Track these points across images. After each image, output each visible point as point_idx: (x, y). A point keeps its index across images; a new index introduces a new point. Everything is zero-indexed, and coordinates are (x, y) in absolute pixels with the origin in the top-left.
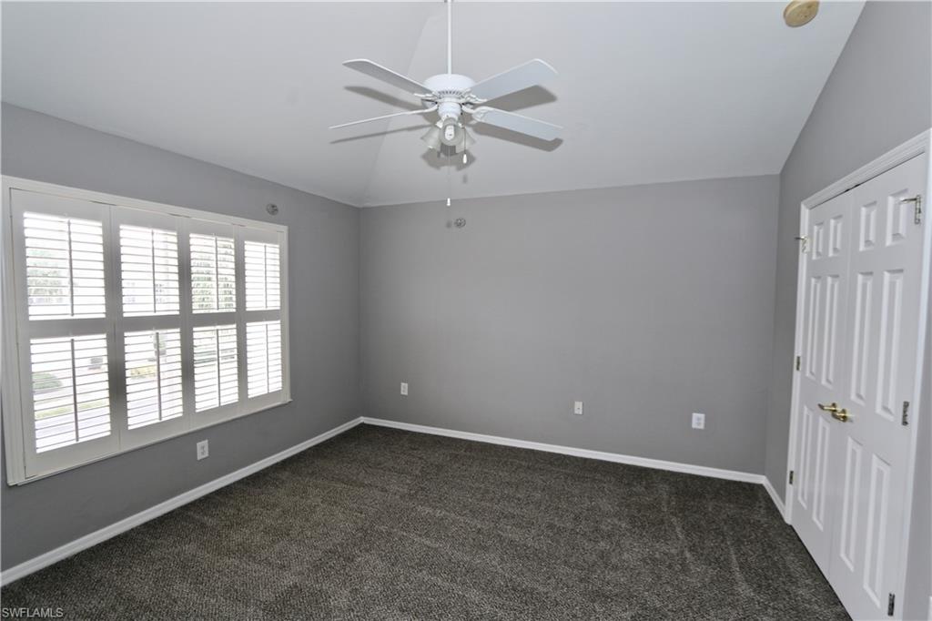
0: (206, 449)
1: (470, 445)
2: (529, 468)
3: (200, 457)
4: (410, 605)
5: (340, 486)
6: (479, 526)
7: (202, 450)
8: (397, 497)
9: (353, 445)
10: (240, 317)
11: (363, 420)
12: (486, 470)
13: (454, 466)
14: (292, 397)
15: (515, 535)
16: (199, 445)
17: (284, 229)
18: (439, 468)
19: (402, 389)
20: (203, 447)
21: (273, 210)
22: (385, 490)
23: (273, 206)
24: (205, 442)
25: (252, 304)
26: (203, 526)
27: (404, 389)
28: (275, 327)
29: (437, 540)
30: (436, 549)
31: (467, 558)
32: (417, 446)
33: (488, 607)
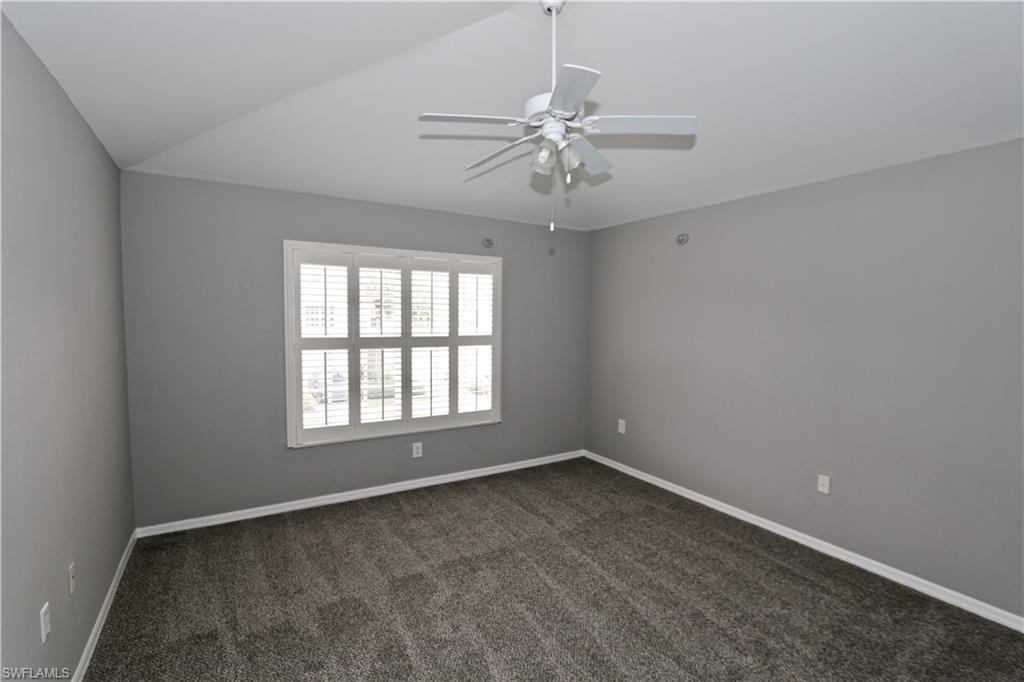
0: (420, 450)
1: (680, 501)
2: (731, 545)
3: (415, 455)
4: (488, 626)
5: (516, 508)
6: (612, 585)
7: (417, 449)
8: (558, 532)
9: (557, 475)
10: (453, 341)
11: (583, 453)
12: (673, 533)
13: (641, 520)
14: (502, 418)
15: (645, 606)
16: (415, 445)
17: (499, 260)
18: (623, 516)
19: (620, 426)
20: (417, 448)
21: (489, 243)
22: (551, 523)
23: (488, 240)
24: (420, 444)
25: (464, 330)
26: (400, 510)
27: (622, 427)
28: (486, 351)
29: (559, 582)
30: (551, 590)
31: (573, 609)
32: (618, 490)
33: (553, 660)
